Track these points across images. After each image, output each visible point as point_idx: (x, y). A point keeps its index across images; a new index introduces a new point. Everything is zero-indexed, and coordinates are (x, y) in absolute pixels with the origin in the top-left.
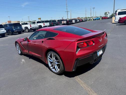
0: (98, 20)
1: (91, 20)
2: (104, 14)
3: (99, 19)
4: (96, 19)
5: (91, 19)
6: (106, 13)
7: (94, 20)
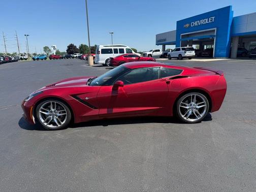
0: (42, 59)
1: (26, 59)
2: (43, 49)
3: (46, 58)
4: (38, 59)
5: (25, 57)
6: (46, 49)
7: (34, 59)
